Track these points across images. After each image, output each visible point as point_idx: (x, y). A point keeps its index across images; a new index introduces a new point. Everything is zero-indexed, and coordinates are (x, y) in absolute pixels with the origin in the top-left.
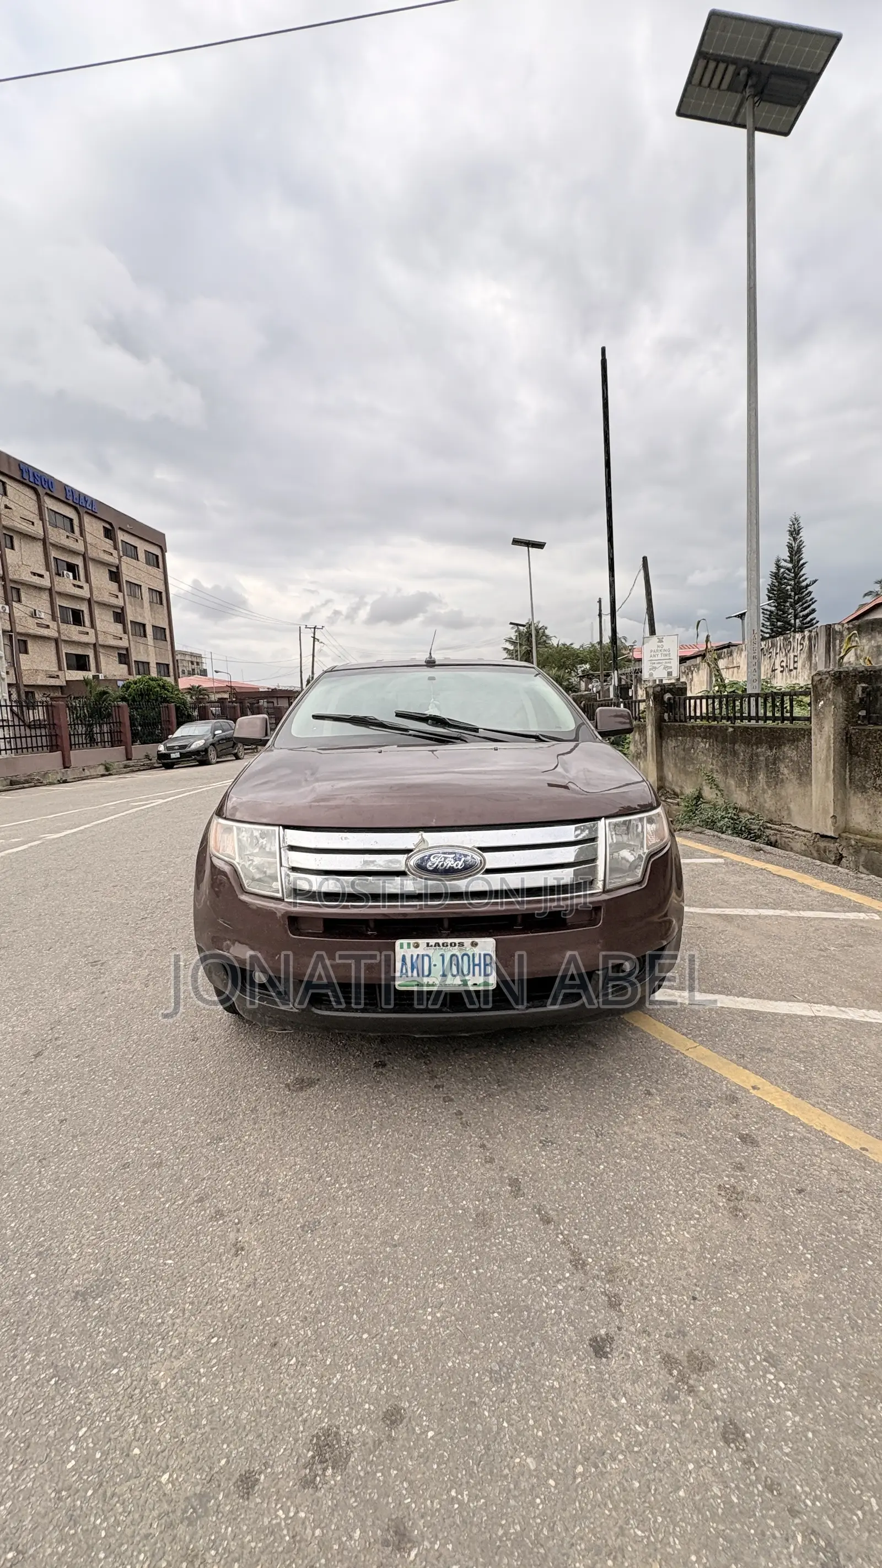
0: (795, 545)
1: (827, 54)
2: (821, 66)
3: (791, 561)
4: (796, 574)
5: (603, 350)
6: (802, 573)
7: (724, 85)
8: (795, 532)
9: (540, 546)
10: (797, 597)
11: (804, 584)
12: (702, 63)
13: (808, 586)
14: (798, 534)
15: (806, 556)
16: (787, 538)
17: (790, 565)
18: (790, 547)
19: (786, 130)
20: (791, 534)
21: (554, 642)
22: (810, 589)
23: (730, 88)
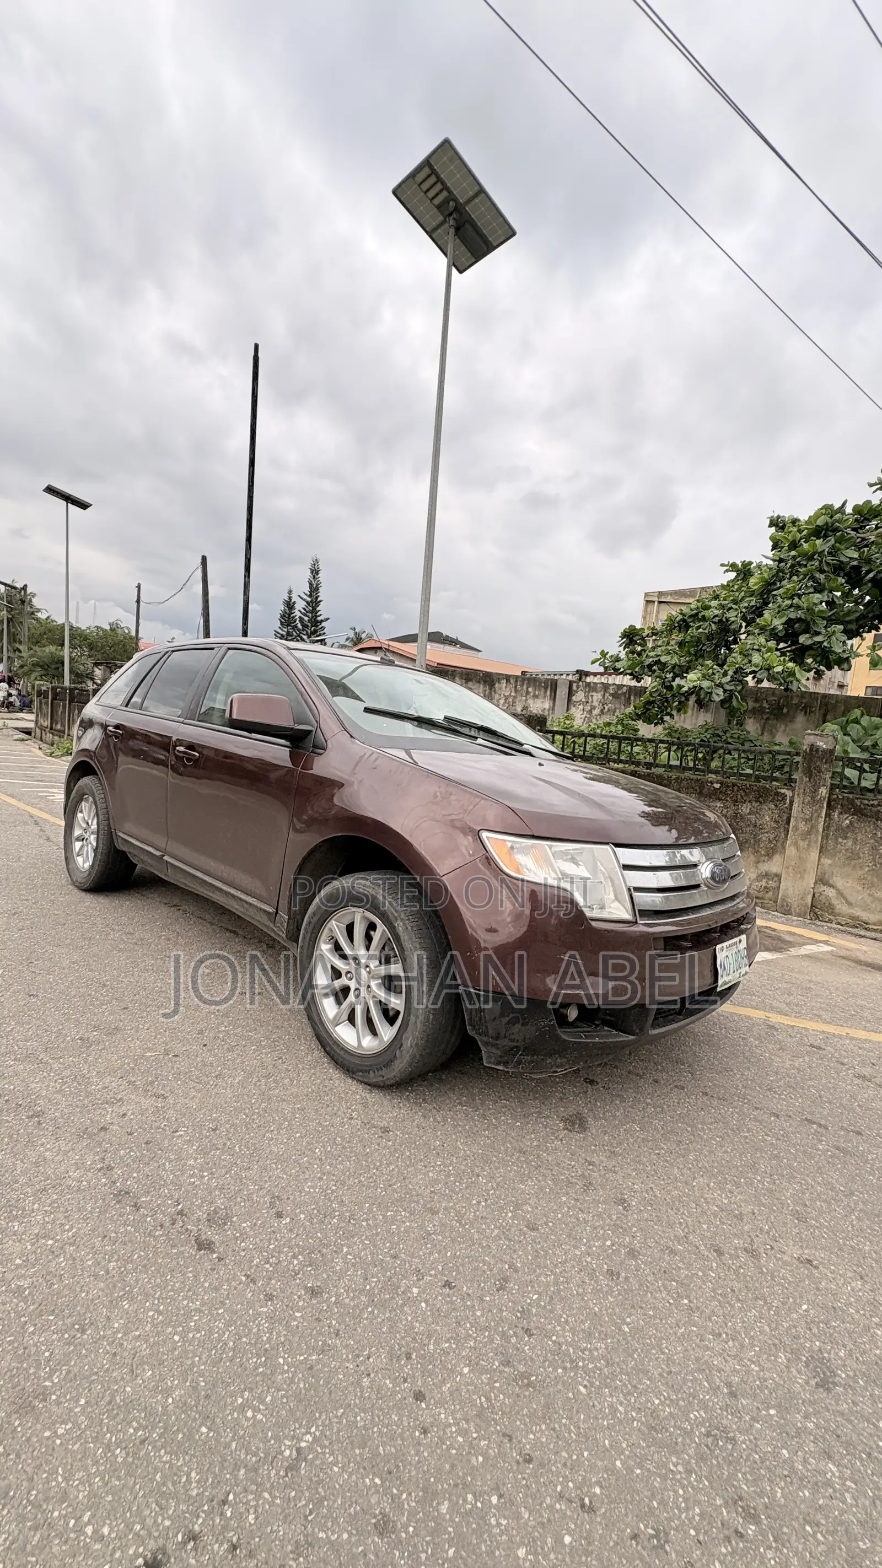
0: (314, 583)
1: (503, 238)
2: (501, 241)
3: (310, 596)
4: (314, 609)
5: (256, 347)
6: (318, 609)
7: (436, 201)
8: (315, 572)
9: (84, 506)
10: (313, 629)
11: (319, 619)
12: (426, 171)
13: (322, 621)
14: (318, 574)
15: (322, 595)
16: (308, 575)
17: (309, 599)
18: (311, 584)
19: (461, 269)
20: (312, 573)
21: (42, 616)
22: (323, 624)
23: (439, 207)
